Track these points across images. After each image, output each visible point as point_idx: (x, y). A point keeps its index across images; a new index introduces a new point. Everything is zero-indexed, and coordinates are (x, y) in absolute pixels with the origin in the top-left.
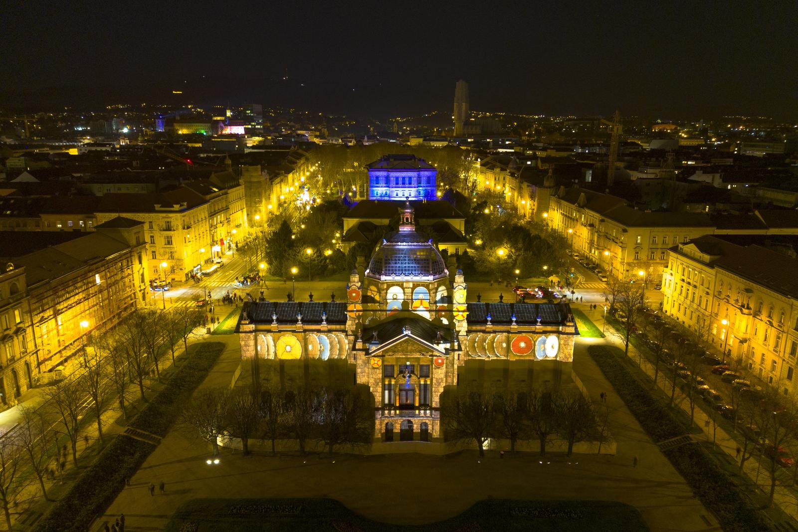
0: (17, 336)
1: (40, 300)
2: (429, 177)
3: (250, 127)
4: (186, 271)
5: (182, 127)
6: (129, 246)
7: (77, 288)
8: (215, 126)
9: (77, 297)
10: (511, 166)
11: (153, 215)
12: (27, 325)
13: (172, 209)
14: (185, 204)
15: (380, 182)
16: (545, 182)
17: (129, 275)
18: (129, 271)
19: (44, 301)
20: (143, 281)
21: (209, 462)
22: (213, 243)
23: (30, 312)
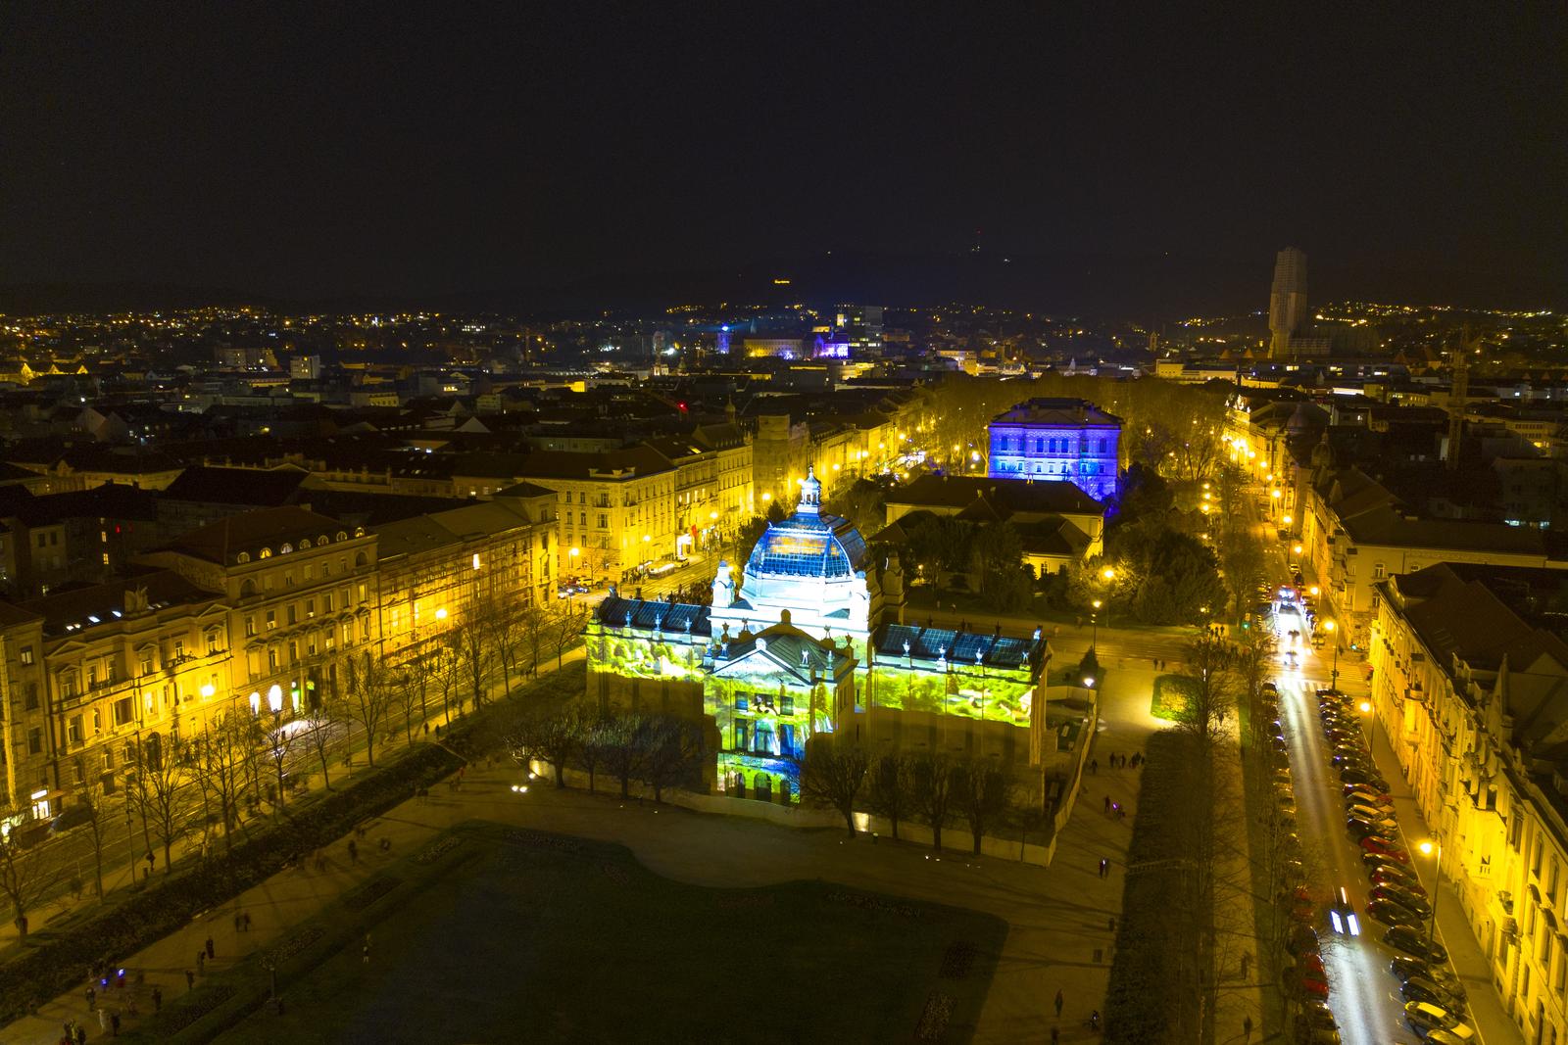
0: (358, 617)
1: (395, 576)
2: (1103, 441)
3: (858, 345)
4: (625, 568)
5: (757, 346)
6: (530, 523)
7: (445, 570)
9: (444, 581)
11: (585, 483)
12: (373, 606)
13: (611, 476)
14: (633, 469)
15: (1010, 446)
17: (525, 561)
18: (526, 557)
19: (400, 579)
20: (547, 572)
22: (681, 529)
23: (379, 590)
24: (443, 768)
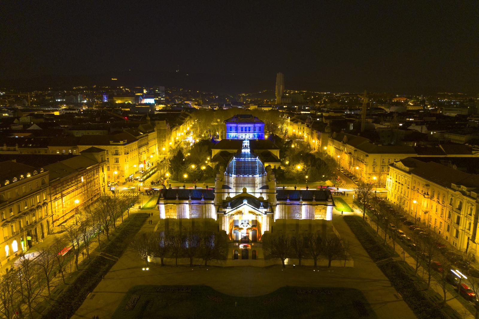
0: (44, 206)
1: (55, 188)
2: (260, 127)
3: (158, 99)
4: (126, 177)
5: (118, 99)
6: (97, 163)
7: (72, 183)
8: (137, 98)
9: (72, 188)
10: (307, 121)
11: (108, 146)
12: (48, 201)
13: (119, 143)
14: (126, 141)
15: (232, 130)
16: (325, 130)
17: (97, 178)
18: (97, 176)
19: (57, 189)
20: (104, 182)
21: (144, 269)
22: (140, 162)
23: (50, 194)
24: (107, 266)
